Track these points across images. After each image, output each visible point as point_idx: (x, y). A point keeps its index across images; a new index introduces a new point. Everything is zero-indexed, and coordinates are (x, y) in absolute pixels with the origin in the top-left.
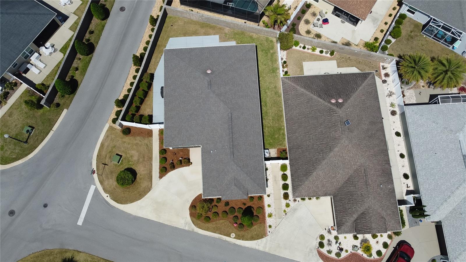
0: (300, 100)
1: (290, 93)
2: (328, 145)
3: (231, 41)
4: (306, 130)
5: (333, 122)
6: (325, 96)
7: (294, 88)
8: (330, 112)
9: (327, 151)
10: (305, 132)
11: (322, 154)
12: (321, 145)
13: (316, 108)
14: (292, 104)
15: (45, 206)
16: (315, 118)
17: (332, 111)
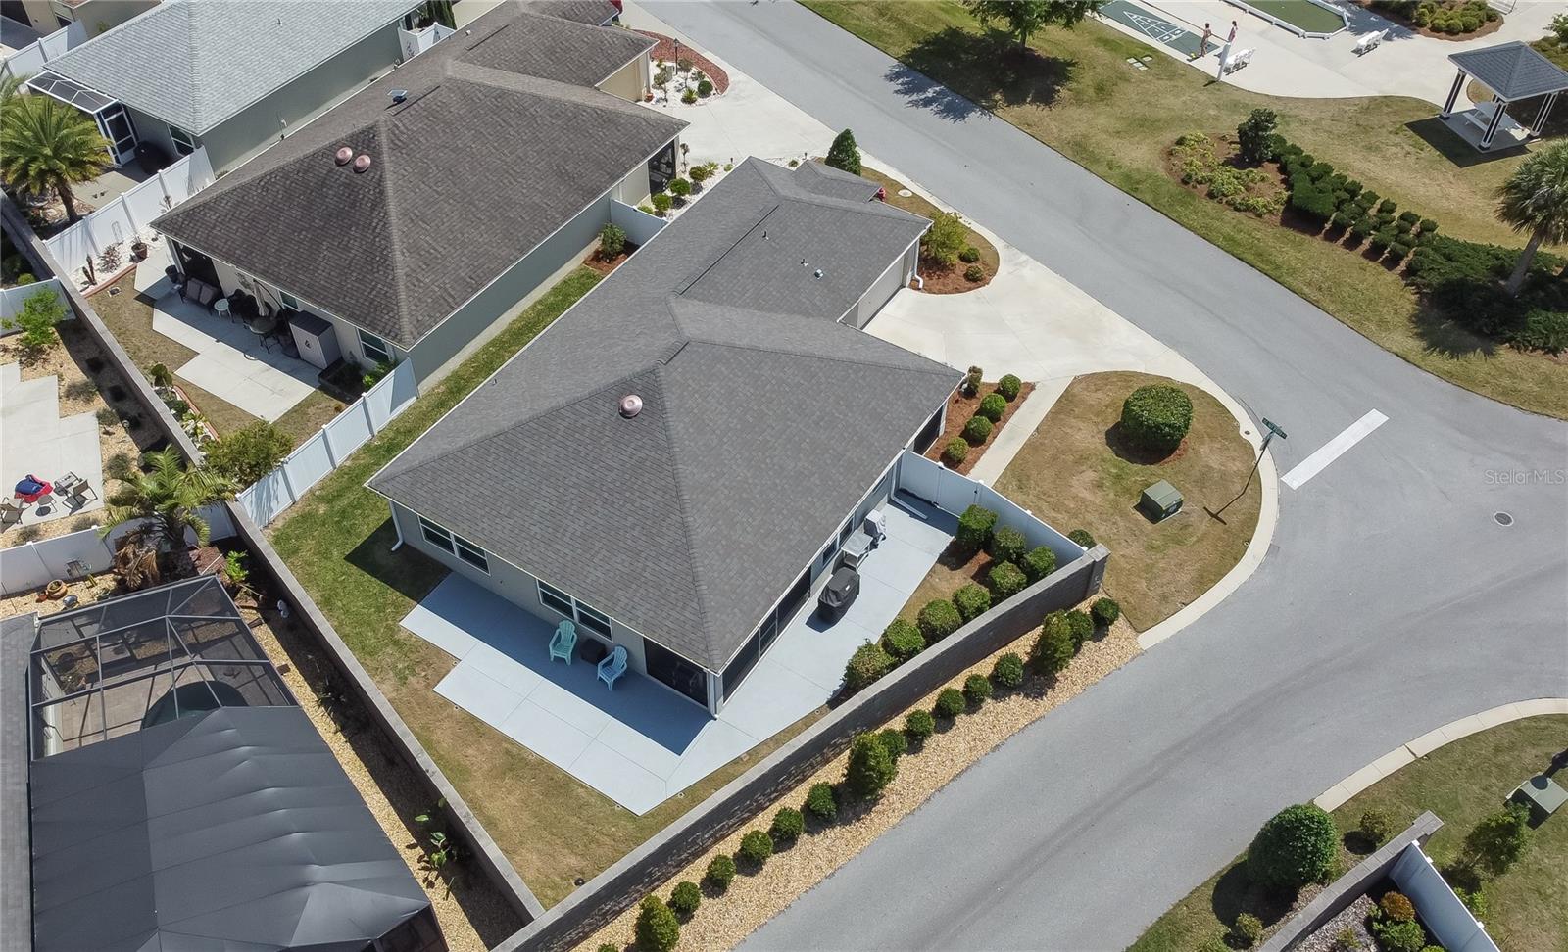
0: (434, 244)
1: (437, 289)
2: (497, 106)
3: (411, 634)
4: (505, 181)
5: (427, 121)
6: (364, 197)
7: (412, 287)
8: (404, 143)
9: (511, 101)
10: (512, 181)
11: (532, 110)
12: (512, 123)
13: (423, 186)
14: (462, 261)
15: (1504, 519)
16: (453, 176)
17: (397, 142)
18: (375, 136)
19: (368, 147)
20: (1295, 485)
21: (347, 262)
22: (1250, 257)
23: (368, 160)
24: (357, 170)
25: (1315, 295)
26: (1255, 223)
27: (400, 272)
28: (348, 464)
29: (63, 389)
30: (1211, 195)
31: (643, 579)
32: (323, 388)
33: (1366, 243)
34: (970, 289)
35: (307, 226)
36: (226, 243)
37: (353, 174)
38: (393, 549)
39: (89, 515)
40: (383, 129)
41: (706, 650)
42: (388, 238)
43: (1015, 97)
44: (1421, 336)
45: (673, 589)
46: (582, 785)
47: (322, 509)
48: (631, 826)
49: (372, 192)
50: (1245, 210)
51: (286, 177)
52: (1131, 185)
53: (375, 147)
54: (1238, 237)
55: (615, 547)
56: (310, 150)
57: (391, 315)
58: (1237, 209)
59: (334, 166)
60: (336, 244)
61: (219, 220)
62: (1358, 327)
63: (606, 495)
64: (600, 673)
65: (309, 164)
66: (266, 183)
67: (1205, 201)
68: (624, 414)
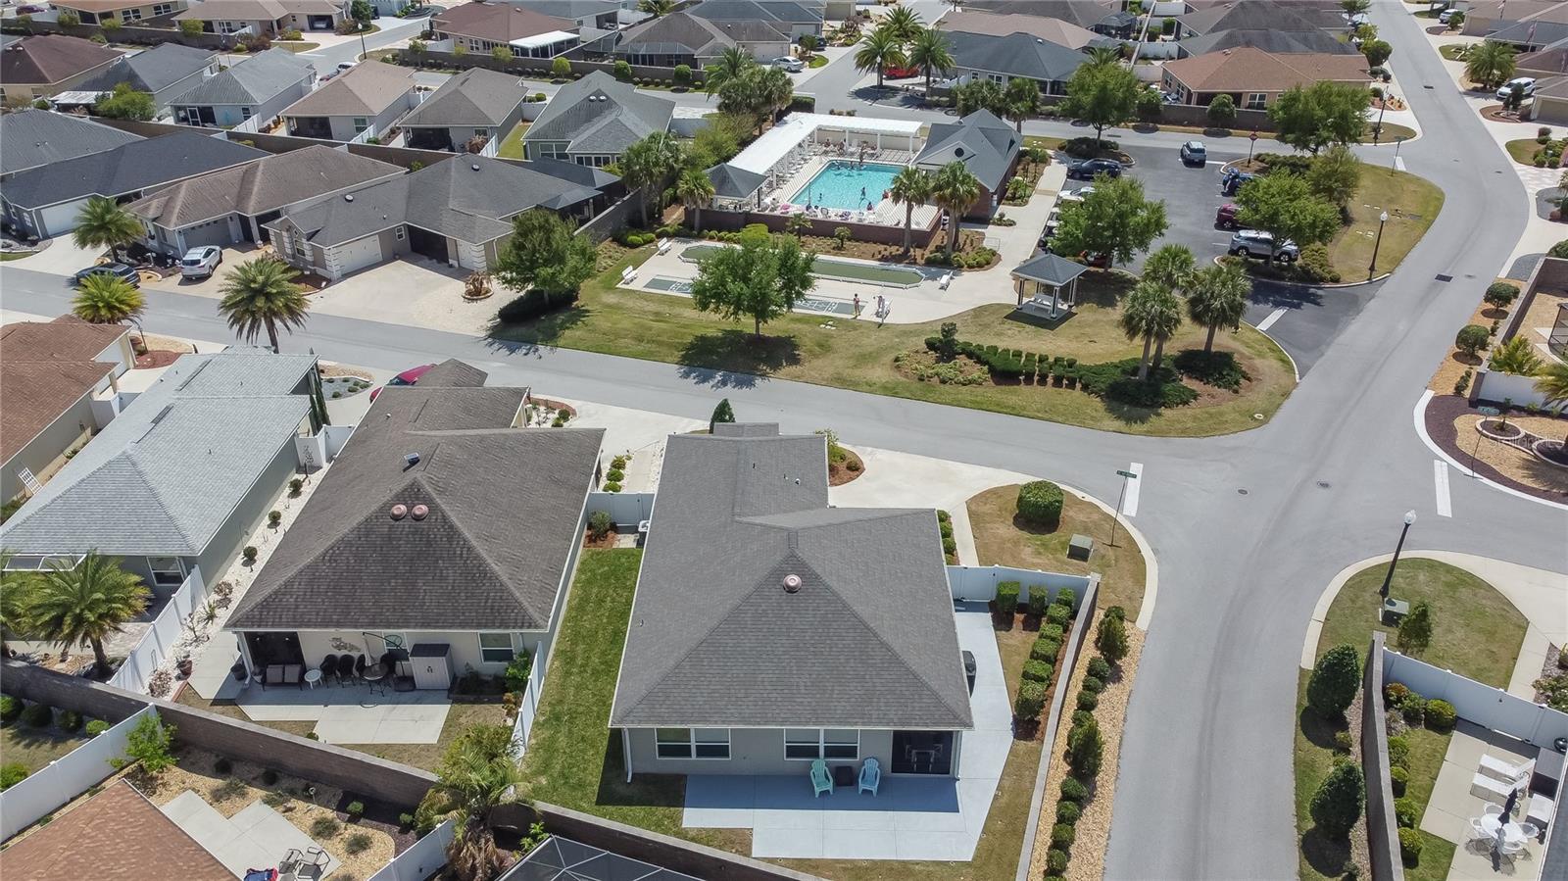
0: (511, 551)
3: (699, 829)
4: (526, 496)
5: (448, 469)
7: (519, 586)
10: (529, 494)
13: (476, 514)
14: (537, 558)
15: (1243, 492)
16: (491, 502)
18: (419, 490)
19: (417, 499)
20: (1134, 514)
21: (450, 588)
22: (994, 408)
23: (424, 508)
24: (417, 518)
25: (1046, 416)
26: (980, 390)
27: (504, 578)
28: (533, 741)
29: (208, 797)
30: (943, 382)
31: (878, 692)
32: (455, 701)
33: (1050, 380)
34: (858, 476)
35: (393, 574)
36: (317, 615)
37: (414, 523)
38: (629, 781)
39: (334, 875)
40: (424, 482)
41: (956, 718)
42: (478, 557)
43: (776, 366)
44: (1118, 418)
45: (904, 689)
46: (917, 863)
47: (544, 781)
48: (970, 870)
49: (442, 530)
50: (969, 384)
51: (349, 544)
52: (890, 390)
53: (423, 497)
54: (978, 399)
55: (843, 680)
56: (361, 519)
57: (516, 611)
58: (964, 384)
59: (393, 522)
60: (431, 578)
61: (299, 600)
62: (1082, 424)
63: (812, 649)
64: (862, 786)
65: (366, 528)
66: (331, 556)
67: (942, 386)
68: (791, 590)
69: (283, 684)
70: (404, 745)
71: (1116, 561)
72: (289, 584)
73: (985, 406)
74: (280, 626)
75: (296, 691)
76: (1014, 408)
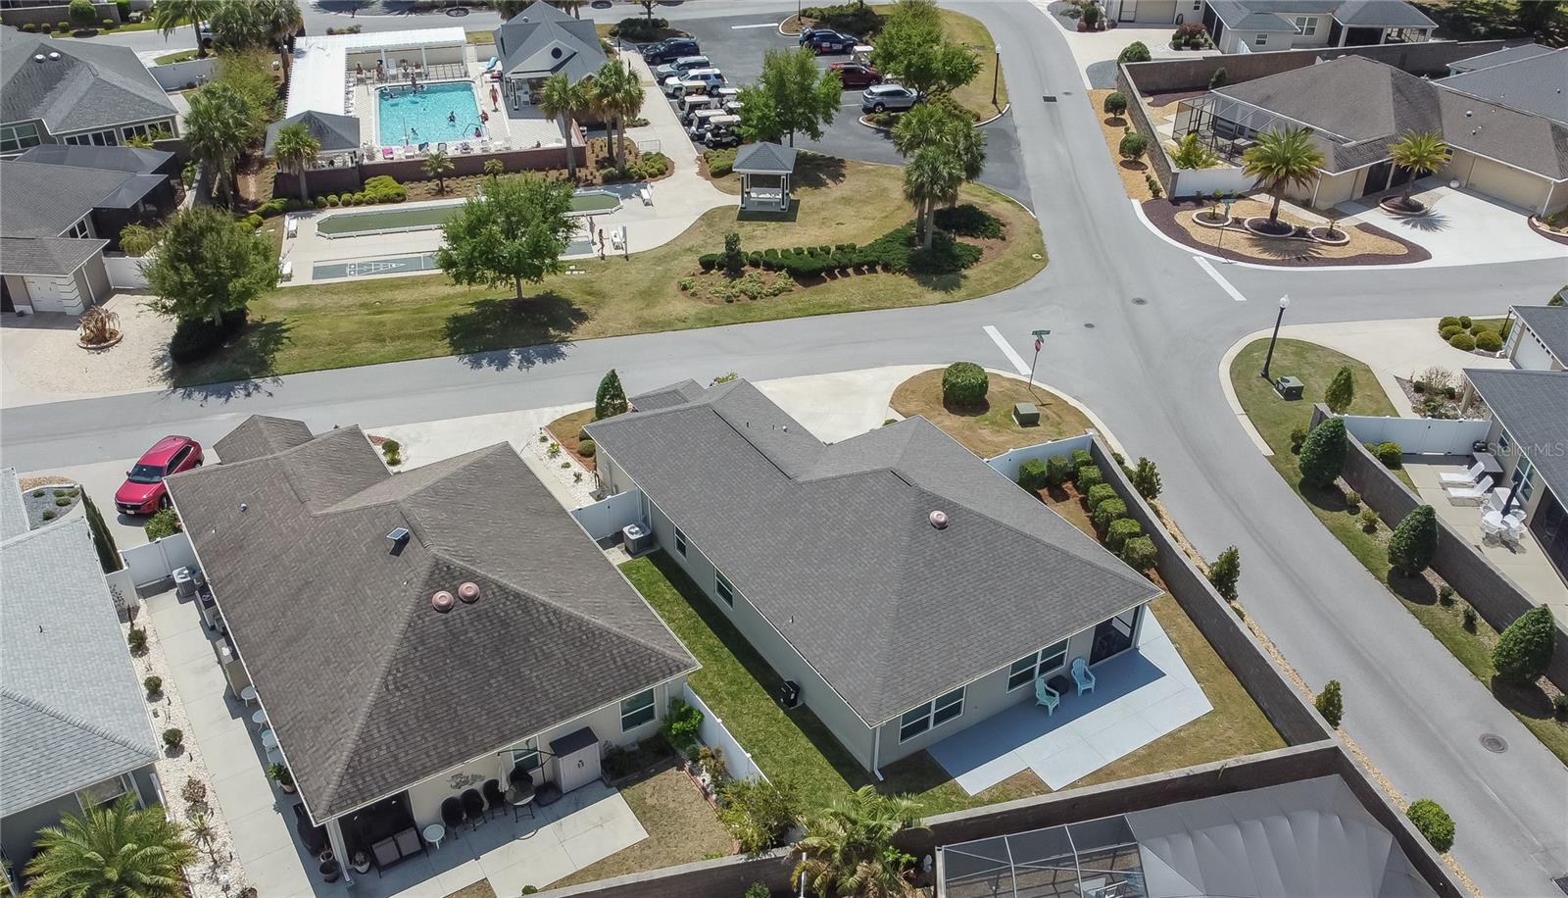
0: (589, 600)
1: (639, 623)
4: (534, 538)
6: (506, 612)
7: (634, 632)
10: (534, 535)
13: (523, 573)
14: (613, 597)
15: (1090, 326)
16: (518, 555)
18: (448, 567)
19: (454, 578)
20: (1030, 372)
21: (564, 663)
22: (822, 310)
23: (472, 586)
24: (471, 600)
25: (872, 305)
26: (795, 296)
27: (615, 629)
30: (754, 298)
33: (850, 270)
35: (487, 674)
37: (470, 607)
38: (882, 779)
40: (447, 557)
42: (570, 618)
48: (1220, 717)
49: (508, 603)
50: (780, 293)
51: (406, 661)
53: (461, 574)
54: (800, 306)
56: (401, 625)
57: (653, 659)
58: (776, 295)
59: (444, 616)
60: (534, 660)
61: (392, 749)
62: (910, 304)
64: (1081, 688)
65: (416, 635)
66: (396, 681)
67: (755, 302)
68: (942, 526)
69: (403, 859)
70: (617, 854)
71: (1060, 417)
72: (365, 736)
73: (812, 312)
74: (389, 789)
75: (422, 861)
76: (840, 306)
